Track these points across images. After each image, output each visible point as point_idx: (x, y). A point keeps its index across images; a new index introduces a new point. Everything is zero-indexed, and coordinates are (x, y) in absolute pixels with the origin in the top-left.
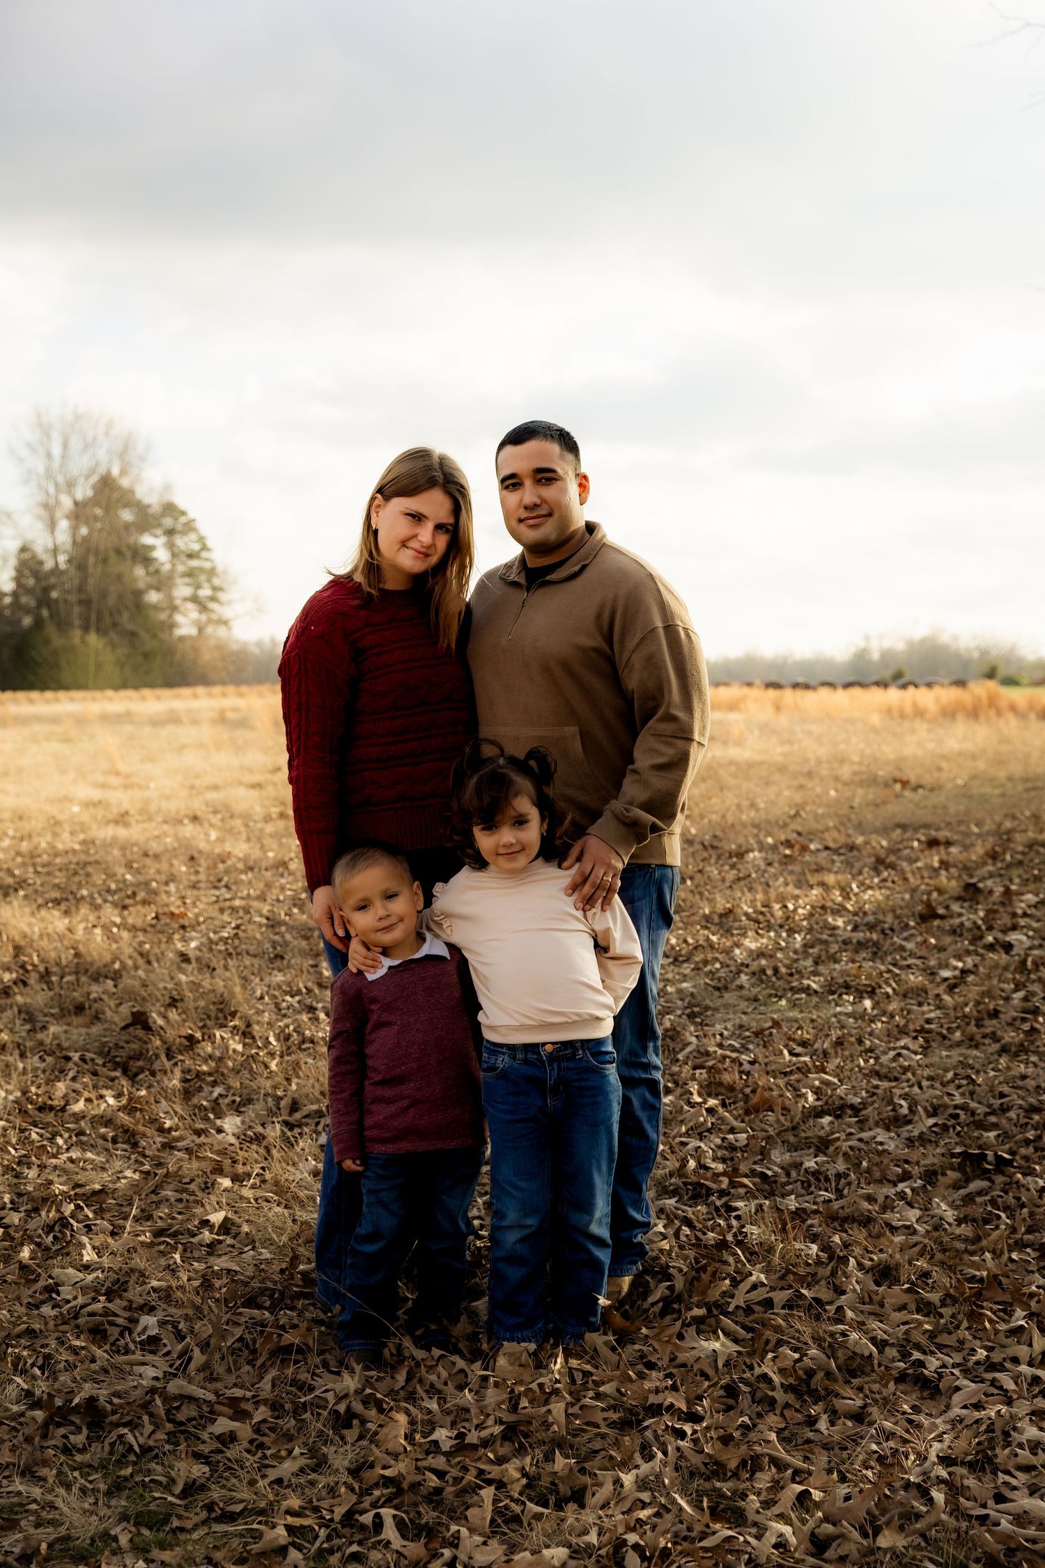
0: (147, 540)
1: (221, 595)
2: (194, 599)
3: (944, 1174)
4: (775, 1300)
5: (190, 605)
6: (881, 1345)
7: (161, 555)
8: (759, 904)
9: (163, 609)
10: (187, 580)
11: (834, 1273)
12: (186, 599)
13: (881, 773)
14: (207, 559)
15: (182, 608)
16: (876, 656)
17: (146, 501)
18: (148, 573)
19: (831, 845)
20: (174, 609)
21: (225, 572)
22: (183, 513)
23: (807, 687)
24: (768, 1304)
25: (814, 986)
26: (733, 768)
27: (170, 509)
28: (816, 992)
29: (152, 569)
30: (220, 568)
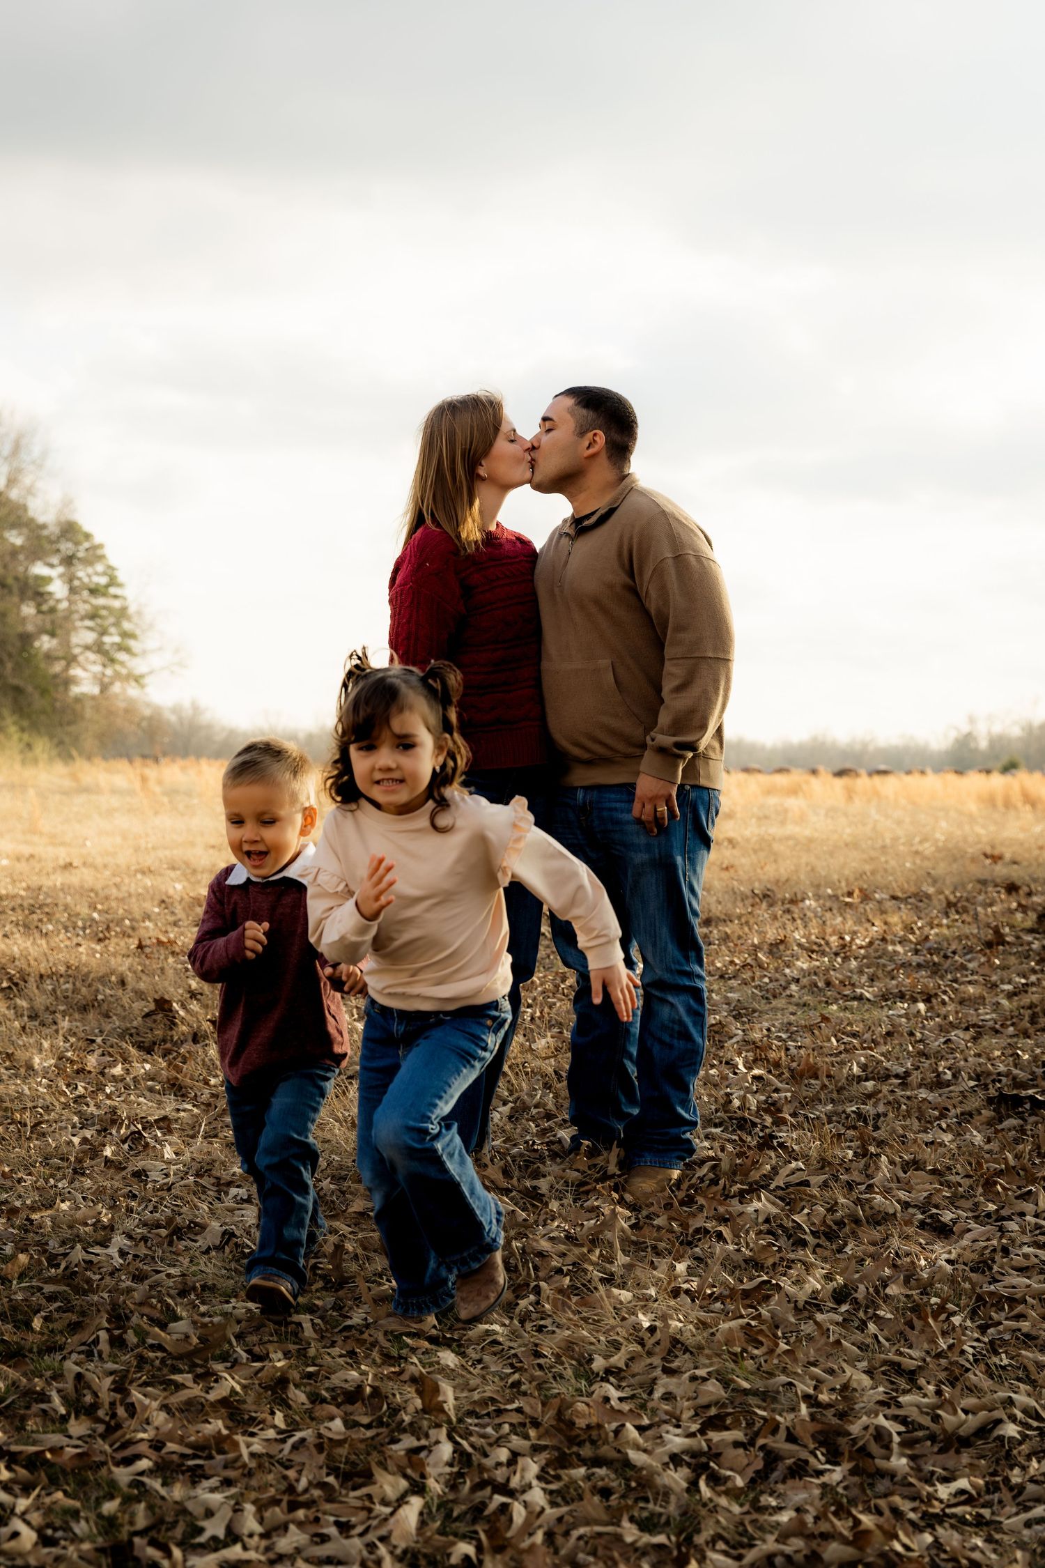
0: (39, 569)
1: (132, 643)
2: (99, 648)
3: (980, 1114)
4: (812, 1183)
5: (91, 656)
6: (906, 1205)
7: (58, 589)
8: (813, 937)
9: (58, 659)
10: (88, 623)
11: (867, 1166)
12: (87, 648)
13: (970, 850)
14: (116, 597)
15: (81, 659)
16: (983, 744)
17: (41, 519)
18: (40, 612)
19: (900, 894)
20: (71, 660)
21: (139, 613)
22: (88, 536)
23: (885, 773)
24: (806, 1183)
25: (868, 995)
26: (791, 843)
27: (70, 530)
28: (868, 1000)
29: (45, 608)
30: (132, 609)
